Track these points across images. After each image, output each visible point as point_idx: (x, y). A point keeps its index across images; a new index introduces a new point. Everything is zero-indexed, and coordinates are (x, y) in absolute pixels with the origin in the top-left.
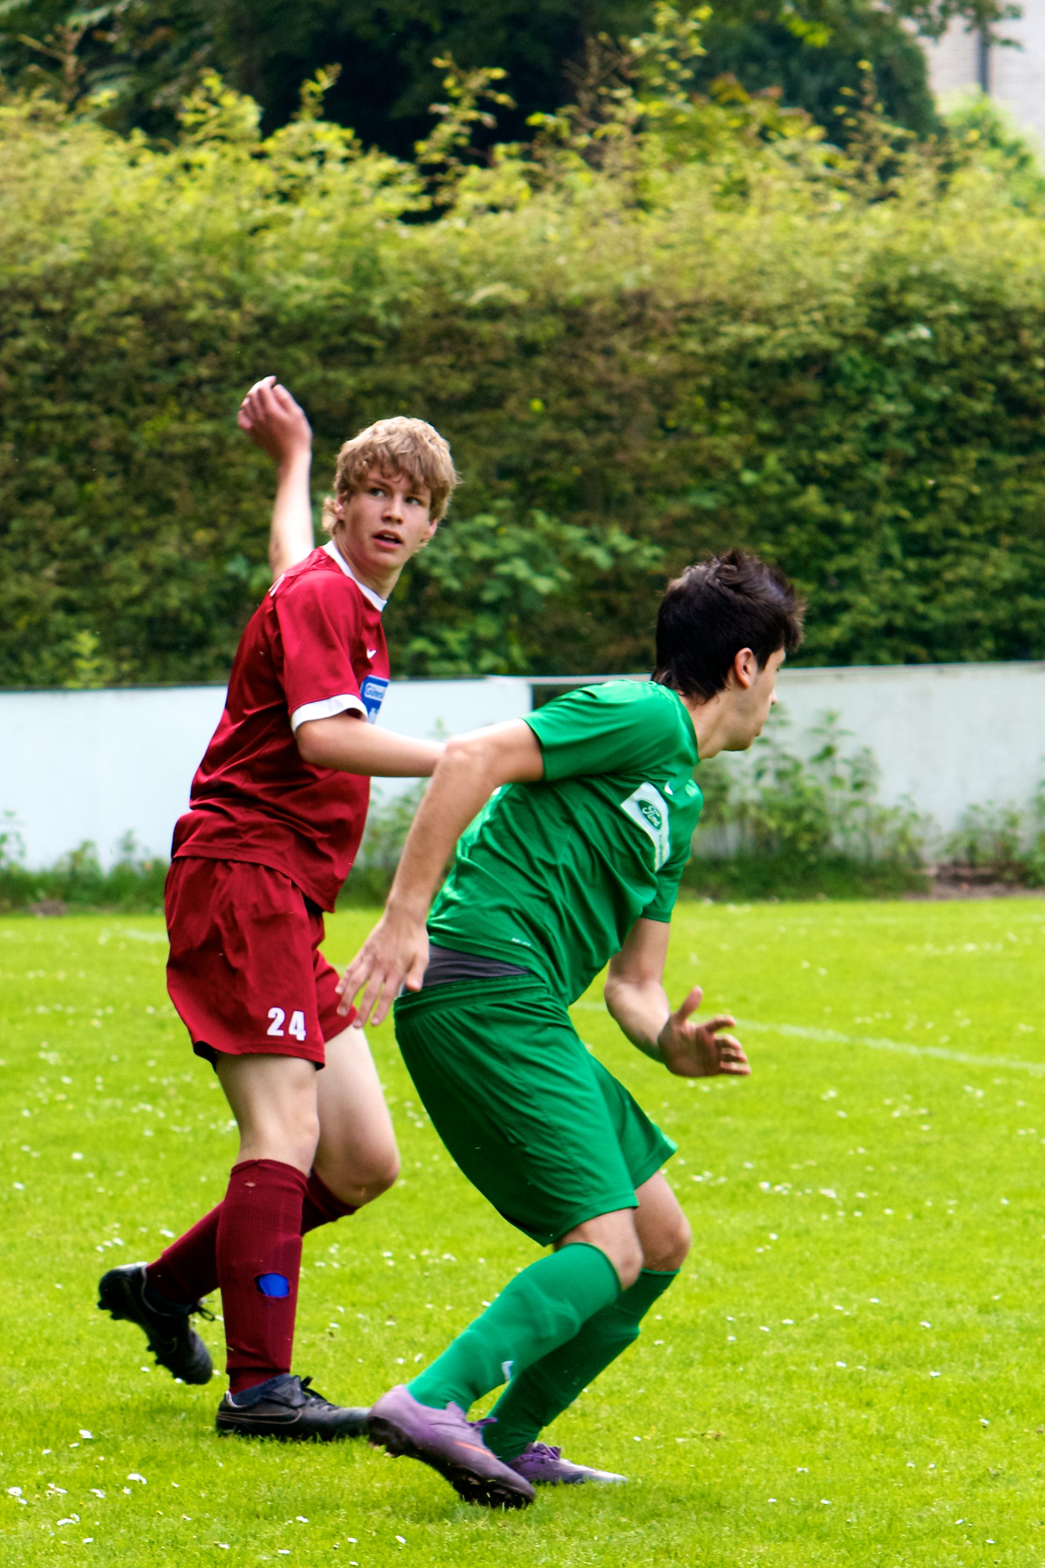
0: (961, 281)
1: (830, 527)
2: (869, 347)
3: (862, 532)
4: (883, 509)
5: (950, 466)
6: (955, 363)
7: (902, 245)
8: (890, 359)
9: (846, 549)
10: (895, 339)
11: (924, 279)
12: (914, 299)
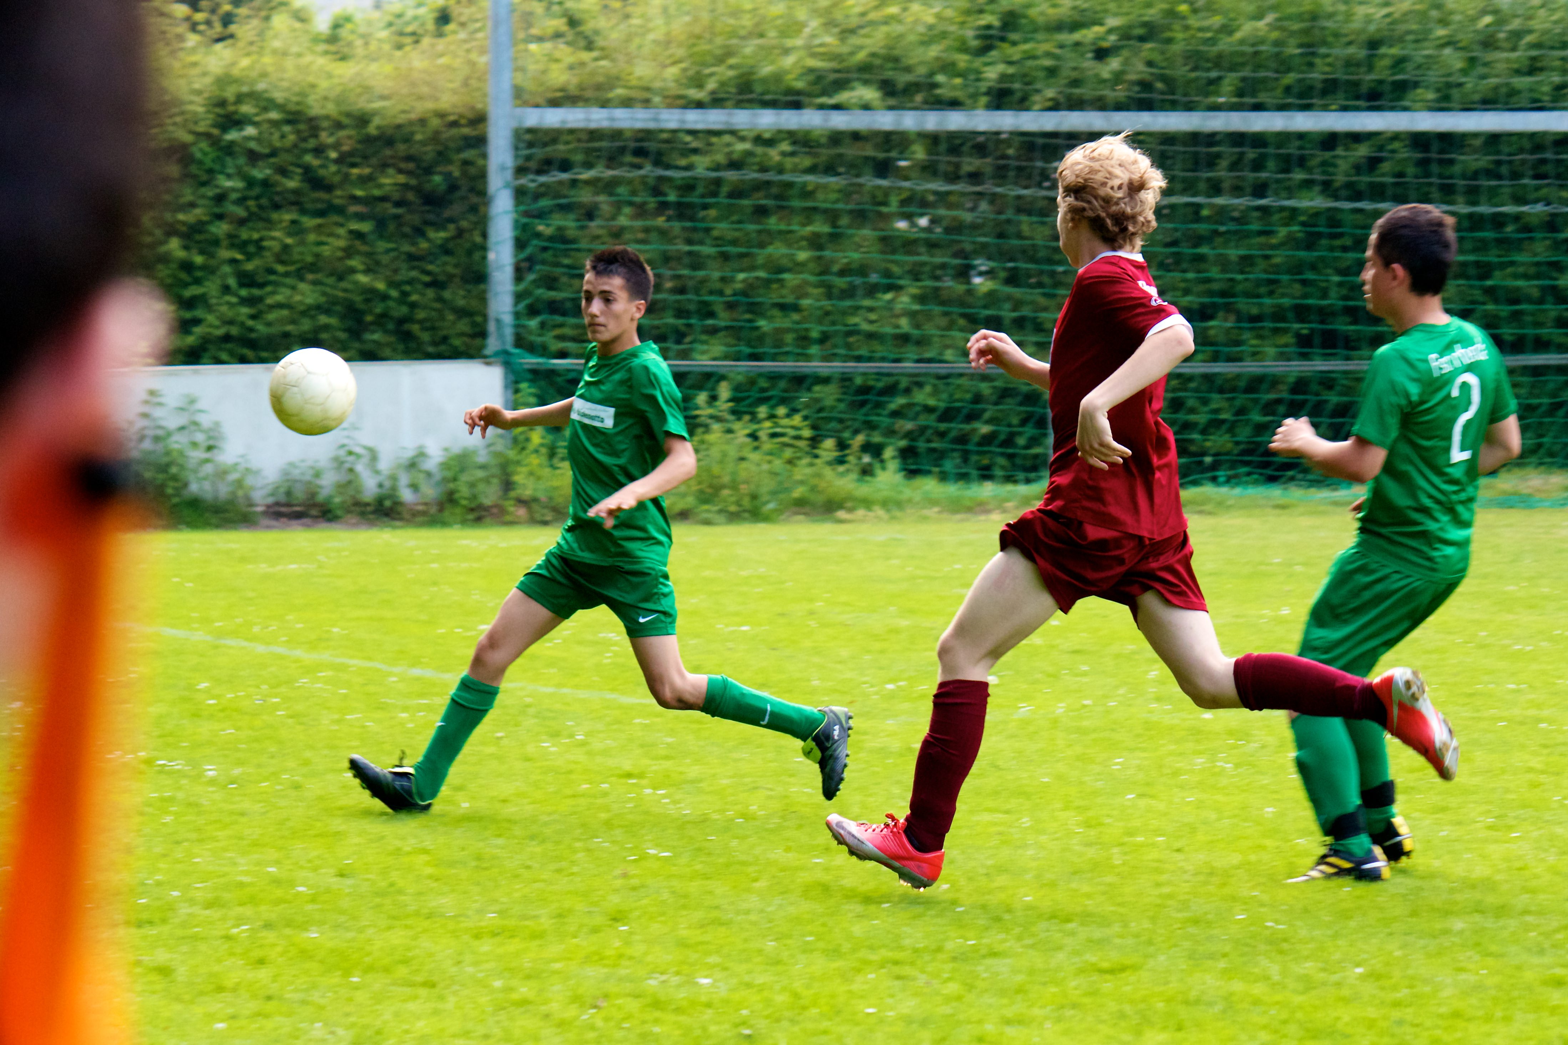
0: (279, 96)
1: (187, 266)
2: (215, 142)
3: (210, 270)
4: (225, 254)
5: (270, 224)
6: (274, 153)
7: (236, 72)
8: (229, 150)
9: (198, 282)
10: (232, 136)
11: (252, 96)
12: (246, 109)
